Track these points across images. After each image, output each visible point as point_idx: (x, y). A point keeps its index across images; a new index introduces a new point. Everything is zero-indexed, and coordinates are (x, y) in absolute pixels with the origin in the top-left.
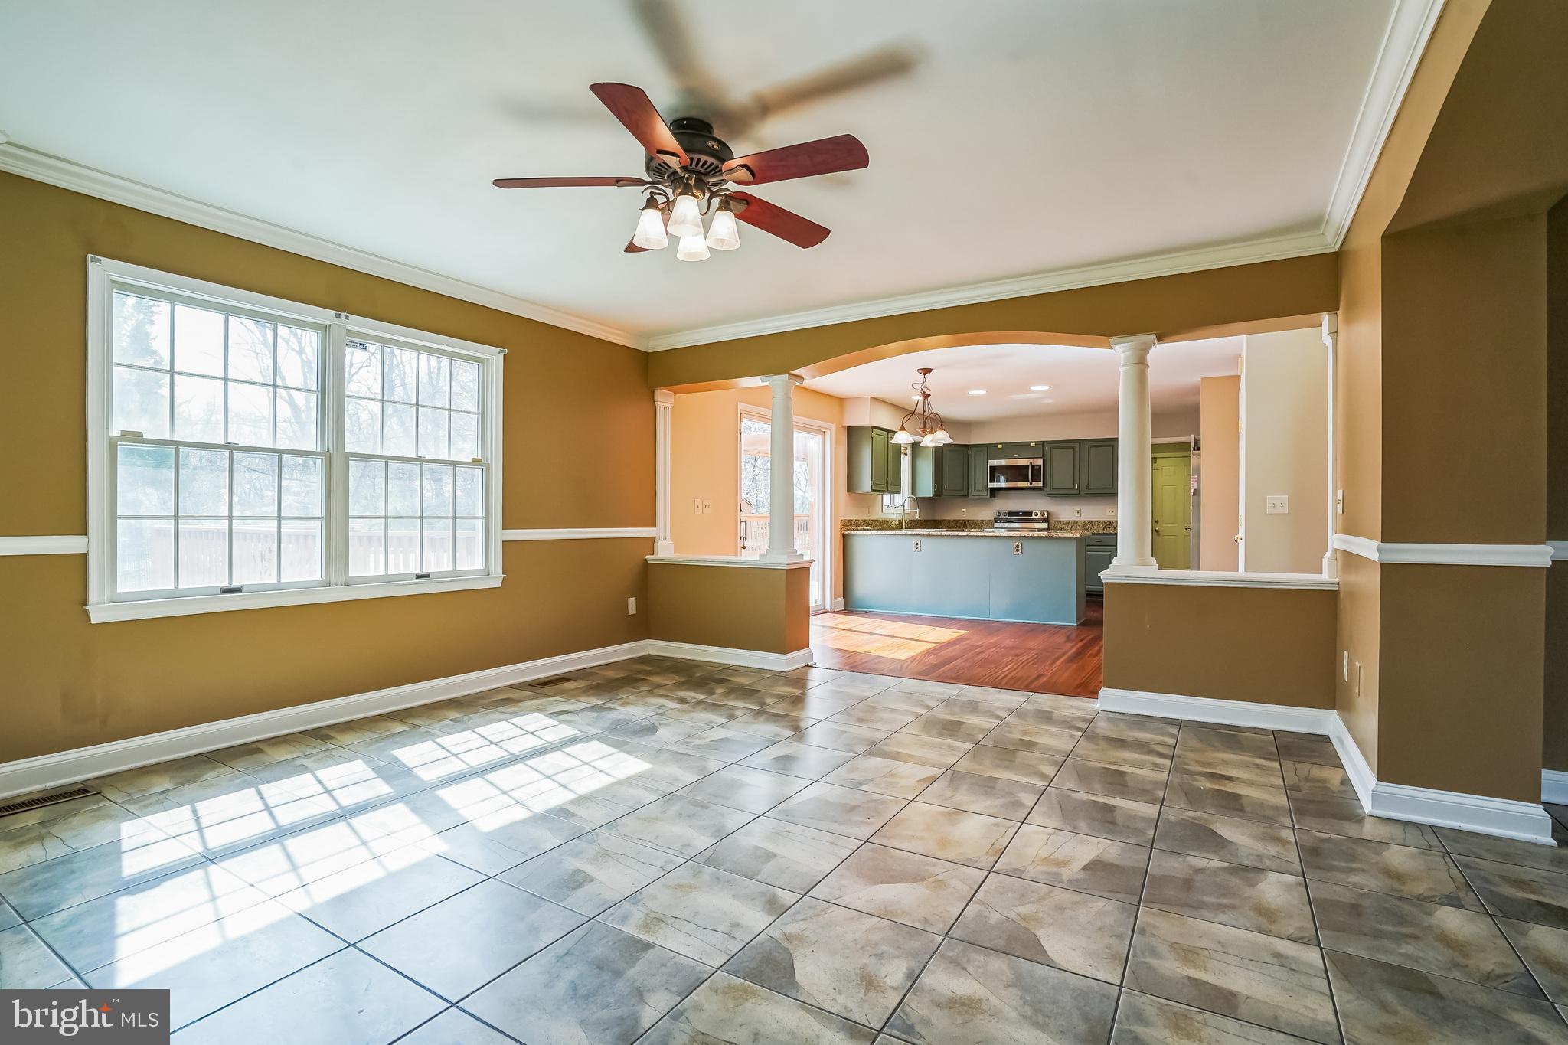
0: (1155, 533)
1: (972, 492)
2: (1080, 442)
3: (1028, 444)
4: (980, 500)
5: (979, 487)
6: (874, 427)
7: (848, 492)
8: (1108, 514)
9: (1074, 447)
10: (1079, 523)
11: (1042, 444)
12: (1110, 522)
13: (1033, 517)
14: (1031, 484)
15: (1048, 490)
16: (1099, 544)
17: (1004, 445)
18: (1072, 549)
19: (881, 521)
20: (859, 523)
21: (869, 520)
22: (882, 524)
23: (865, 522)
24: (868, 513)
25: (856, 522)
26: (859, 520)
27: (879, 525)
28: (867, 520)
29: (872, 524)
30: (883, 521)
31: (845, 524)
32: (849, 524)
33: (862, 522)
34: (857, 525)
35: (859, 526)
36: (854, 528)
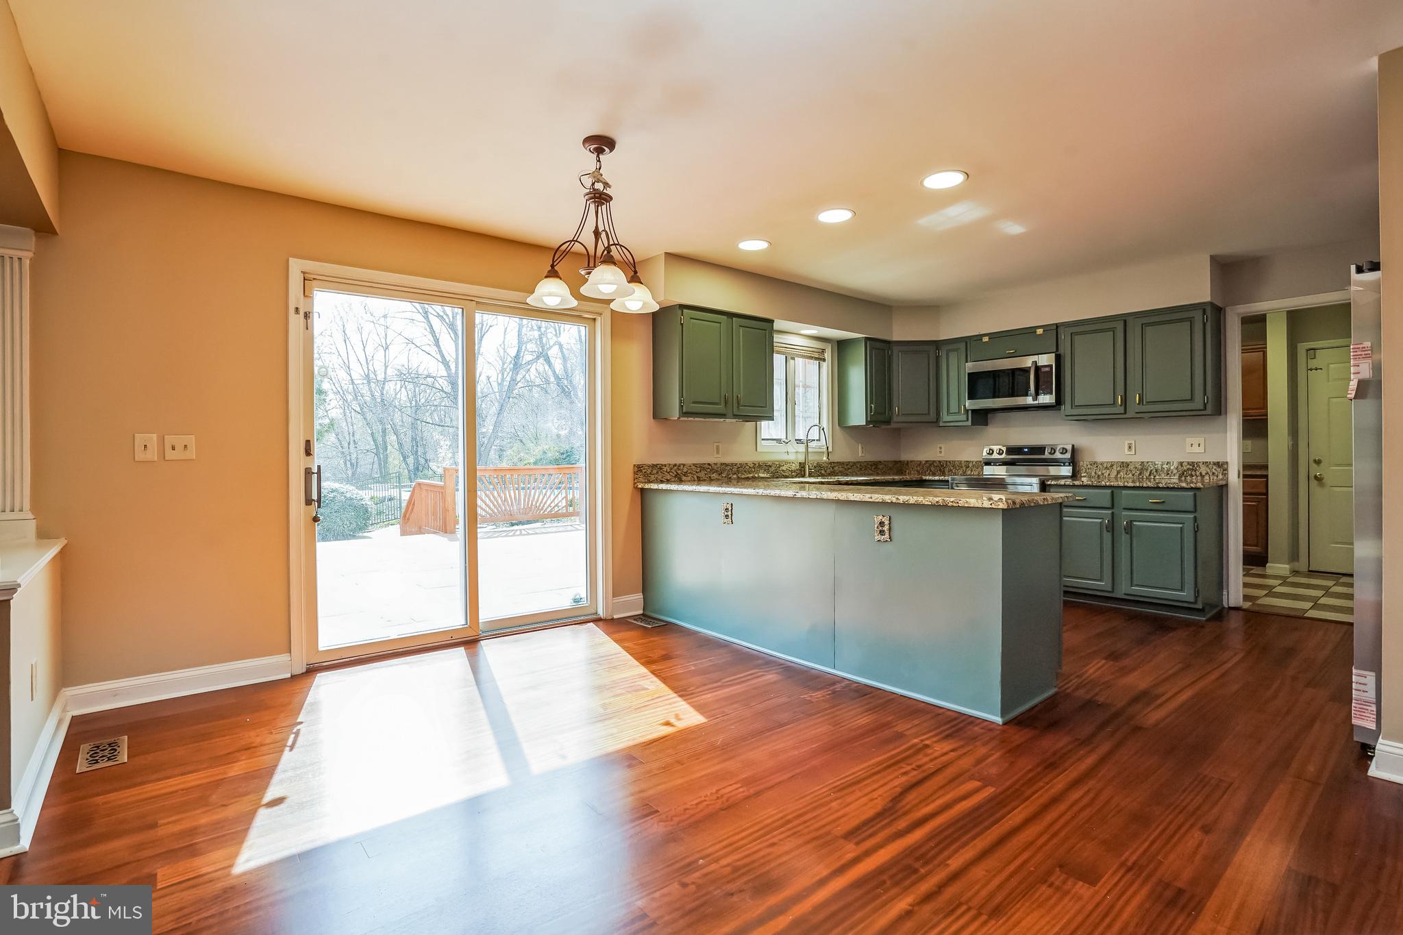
0: (1314, 483)
1: (945, 417)
2: (1124, 319)
3: (1031, 331)
4: (957, 430)
5: (954, 408)
6: (683, 307)
7: (654, 418)
8: (1189, 449)
9: (1113, 330)
10: (1131, 467)
11: (1056, 329)
12: (1192, 464)
13: (1047, 455)
14: (1035, 399)
15: (1066, 408)
16: (1159, 507)
17: (992, 336)
18: (994, 531)
19: (752, 465)
20: (685, 470)
21: (716, 464)
22: (753, 470)
23: (702, 467)
24: (718, 453)
25: (675, 468)
26: (684, 465)
27: (745, 471)
28: (709, 464)
29: (724, 470)
30: (757, 465)
31: (644, 471)
32: (655, 471)
33: (693, 467)
34: (679, 472)
35: (685, 474)
36: (669, 477)
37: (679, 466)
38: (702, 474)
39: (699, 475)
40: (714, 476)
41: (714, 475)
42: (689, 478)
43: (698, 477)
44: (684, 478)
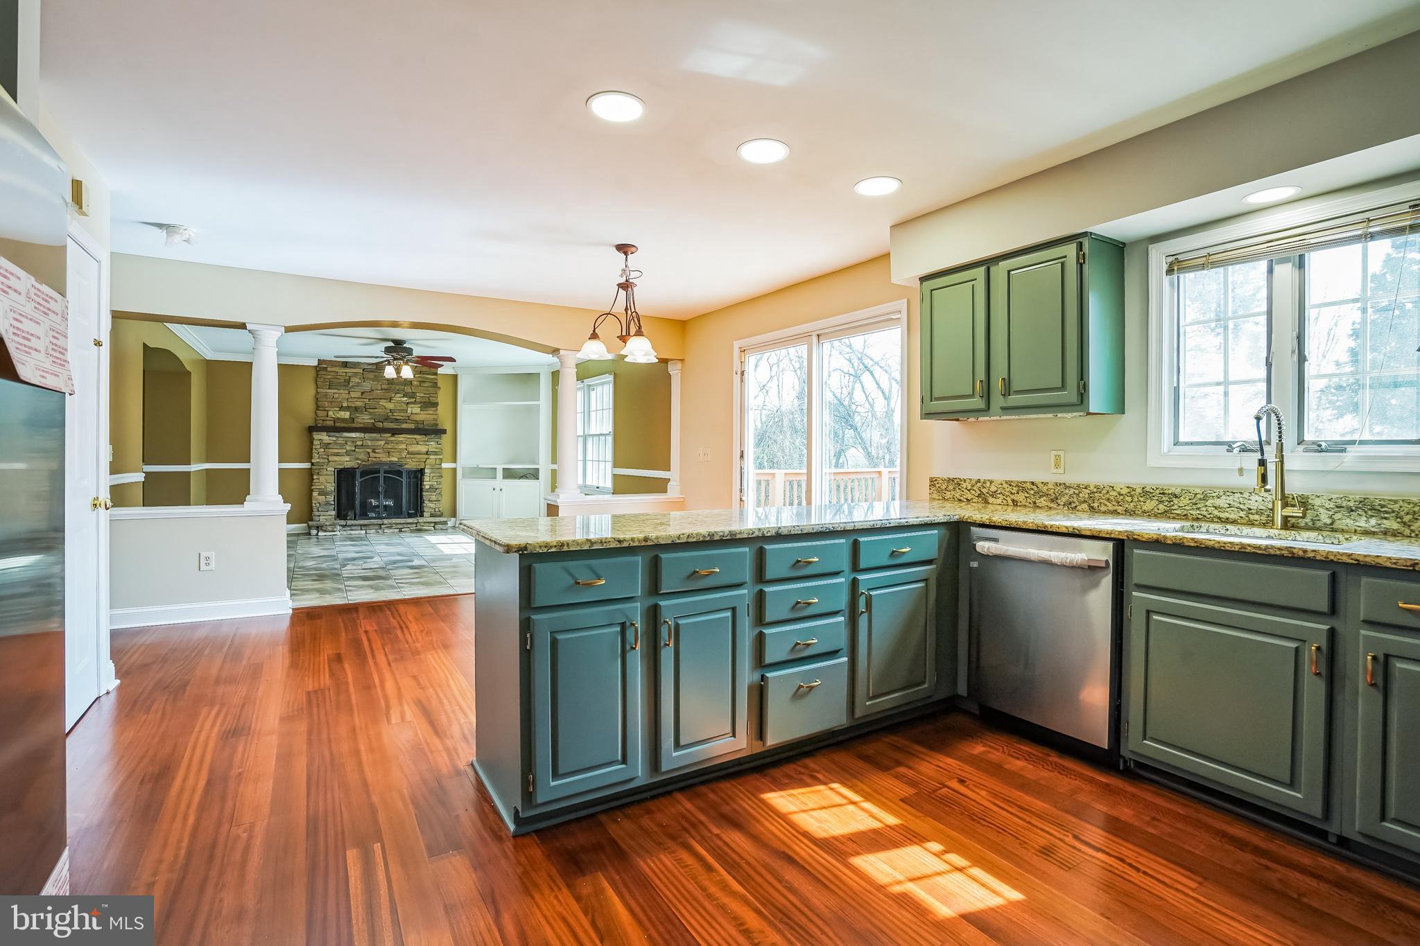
19: (1125, 491)
20: (993, 489)
21: (1045, 484)
22: (1129, 499)
23: (1021, 487)
24: (1057, 466)
25: (979, 485)
26: (991, 482)
27: (1108, 499)
28: (1033, 483)
29: (1061, 494)
30: (1139, 490)
31: (937, 486)
32: (951, 487)
33: (1005, 486)
34: (984, 491)
35: (994, 495)
36: (969, 497)
37: (984, 483)
38: (1020, 497)
39: (1016, 497)
40: (1042, 502)
41: (1042, 499)
42: (999, 501)
43: (1013, 501)
44: (991, 500)
